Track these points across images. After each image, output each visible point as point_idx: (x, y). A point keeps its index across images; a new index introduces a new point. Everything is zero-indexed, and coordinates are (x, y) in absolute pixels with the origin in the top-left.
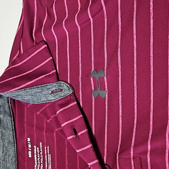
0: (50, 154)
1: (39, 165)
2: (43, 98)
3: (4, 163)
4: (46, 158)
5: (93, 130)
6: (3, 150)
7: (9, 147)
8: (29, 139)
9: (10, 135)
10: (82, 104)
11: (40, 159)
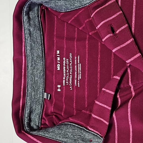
0: (80, 64)
1: (68, 77)
2: (76, 3)
3: (32, 76)
4: (76, 68)
5: (132, 28)
6: (32, 64)
7: (38, 61)
8: (58, 52)
9: (39, 50)
10: (121, 3)
11: (69, 71)
